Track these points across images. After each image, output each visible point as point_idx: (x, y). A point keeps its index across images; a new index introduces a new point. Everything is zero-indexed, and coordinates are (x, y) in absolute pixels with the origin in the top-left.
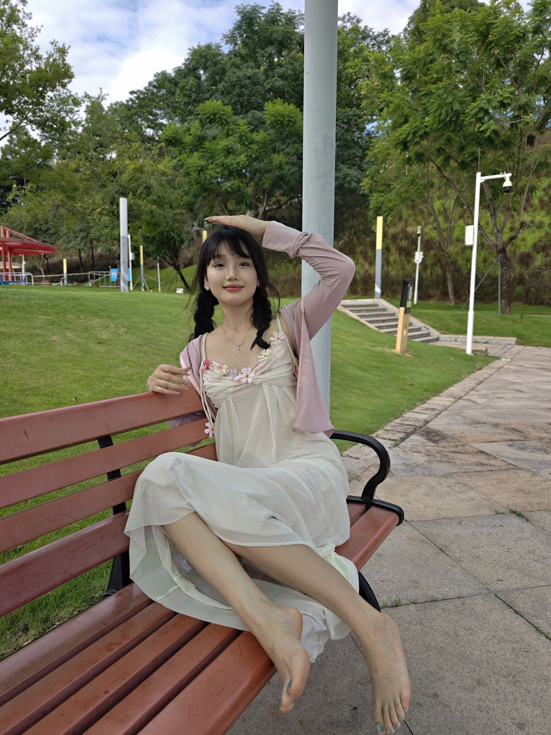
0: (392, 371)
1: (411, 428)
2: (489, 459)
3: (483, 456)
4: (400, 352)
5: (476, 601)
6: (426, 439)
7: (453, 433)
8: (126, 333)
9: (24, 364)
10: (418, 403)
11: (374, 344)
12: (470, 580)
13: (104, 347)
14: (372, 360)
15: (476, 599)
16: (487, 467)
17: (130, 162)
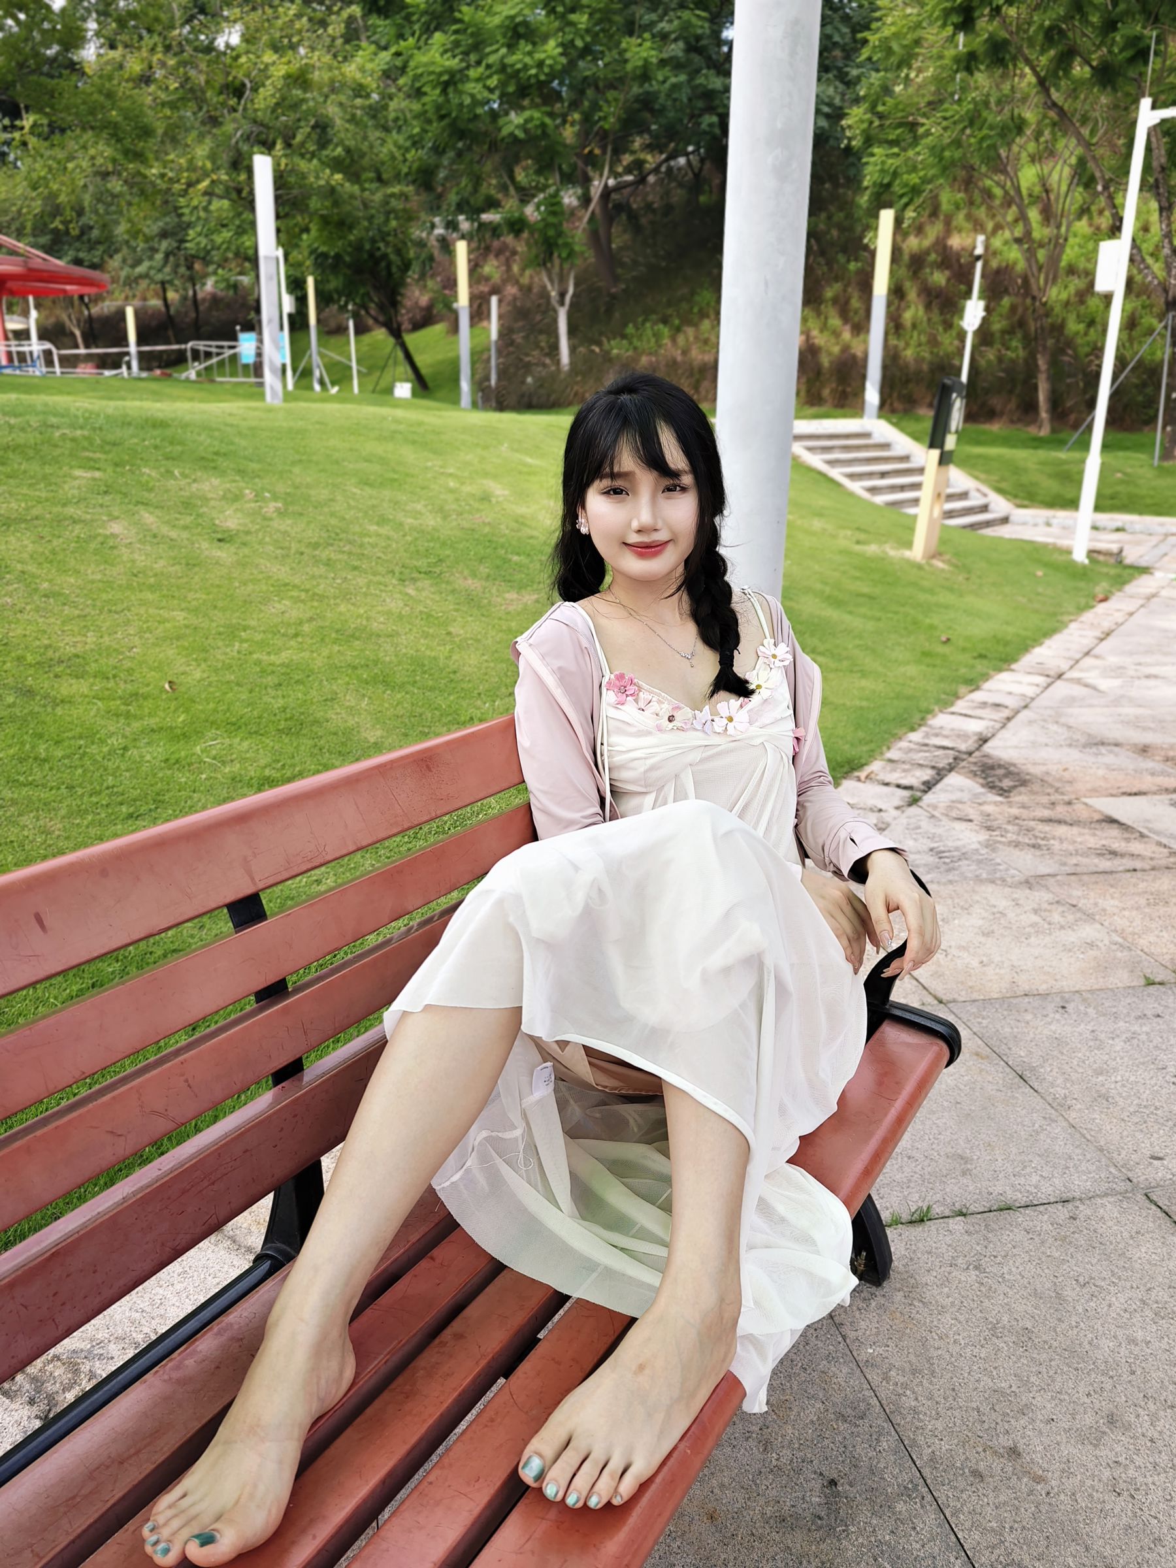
0: (903, 605)
1: (947, 756)
2: (1128, 840)
3: (1114, 832)
4: (923, 557)
5: (1102, 1211)
6: (983, 786)
7: (1044, 768)
8: (281, 513)
9: (45, 596)
10: (962, 689)
11: (862, 536)
12: (1088, 1157)
13: (233, 549)
14: (857, 578)
15: (1103, 1205)
16: (1124, 861)
17: (275, 57)
